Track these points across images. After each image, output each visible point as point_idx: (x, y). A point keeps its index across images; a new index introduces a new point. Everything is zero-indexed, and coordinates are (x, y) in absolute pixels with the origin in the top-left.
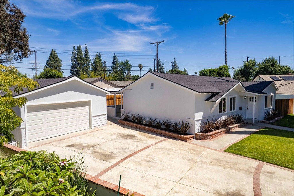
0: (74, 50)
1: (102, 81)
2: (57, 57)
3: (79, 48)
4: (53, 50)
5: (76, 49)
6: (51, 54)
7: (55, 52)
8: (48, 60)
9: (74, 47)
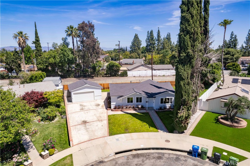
0: (148, 34)
1: (143, 66)
2: (138, 39)
3: (152, 32)
4: (136, 34)
5: (150, 33)
6: (135, 37)
7: (137, 35)
8: (132, 41)
9: (148, 31)
